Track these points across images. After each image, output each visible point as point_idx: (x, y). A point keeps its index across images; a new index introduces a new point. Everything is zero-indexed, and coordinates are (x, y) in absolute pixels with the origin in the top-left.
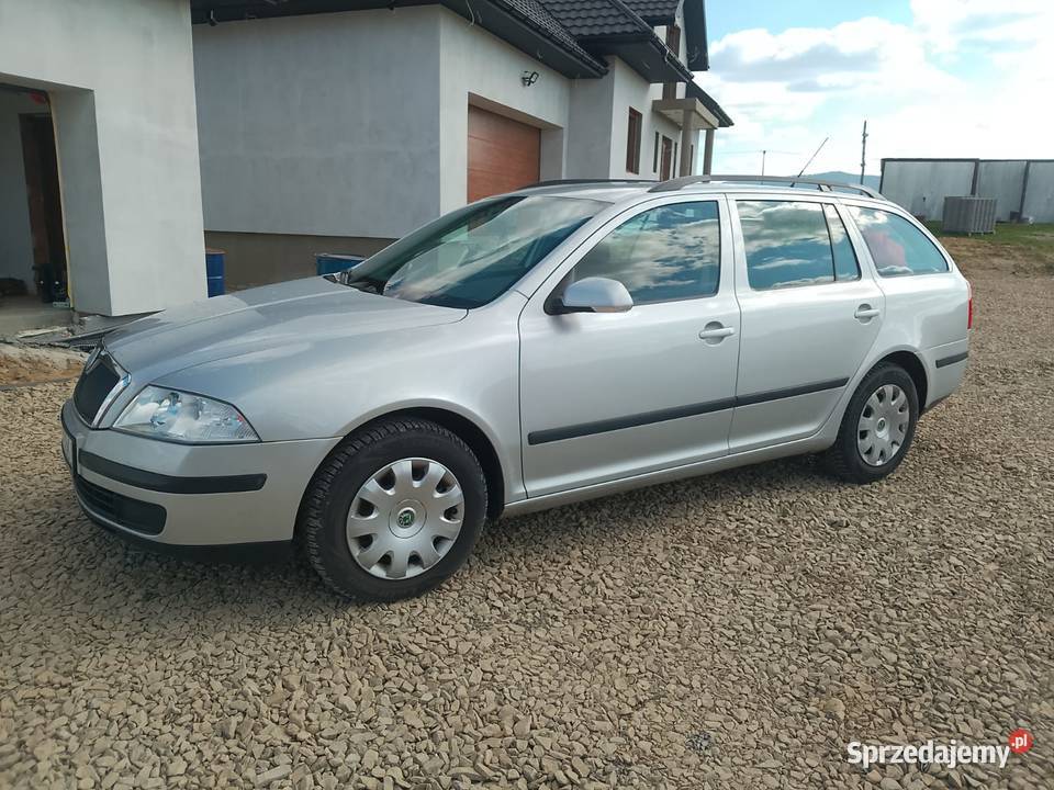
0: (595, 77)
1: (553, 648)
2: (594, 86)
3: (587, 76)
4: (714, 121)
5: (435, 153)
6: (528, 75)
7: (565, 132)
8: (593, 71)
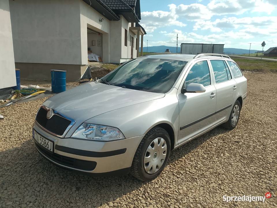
0: (117, 20)
1: (203, 188)
2: (116, 23)
3: (115, 20)
4: (143, 33)
5: (80, 40)
6: (101, 19)
7: (109, 35)
8: (116, 19)
